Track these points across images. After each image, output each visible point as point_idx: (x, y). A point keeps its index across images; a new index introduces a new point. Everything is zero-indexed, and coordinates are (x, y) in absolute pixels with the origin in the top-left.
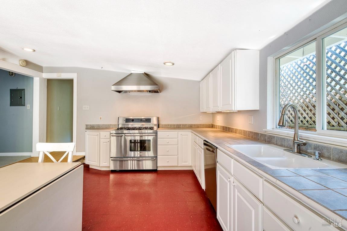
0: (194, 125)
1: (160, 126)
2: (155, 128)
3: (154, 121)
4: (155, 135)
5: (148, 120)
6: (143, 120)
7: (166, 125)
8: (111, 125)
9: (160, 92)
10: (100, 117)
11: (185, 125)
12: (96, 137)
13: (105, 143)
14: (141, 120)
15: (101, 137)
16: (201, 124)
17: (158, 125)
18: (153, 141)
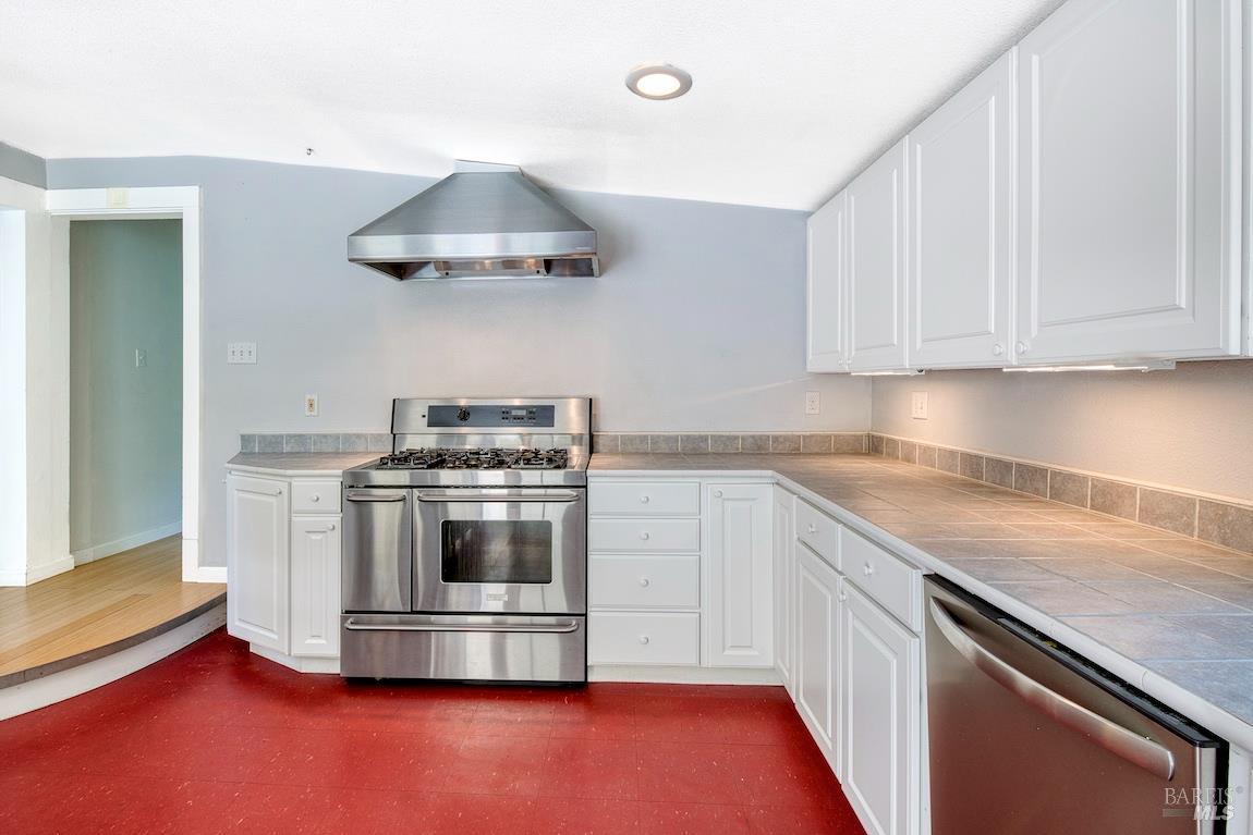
0: (776, 439)
1: (601, 444)
2: (576, 454)
3: (571, 419)
4: (578, 499)
5: (541, 415)
6: (514, 413)
7: (628, 439)
8: (358, 436)
9: (600, 275)
10: (308, 397)
11: (729, 438)
12: (273, 500)
13: (314, 537)
14: (506, 416)
15: (295, 507)
16: (812, 436)
17: (591, 437)
18: (564, 527)
